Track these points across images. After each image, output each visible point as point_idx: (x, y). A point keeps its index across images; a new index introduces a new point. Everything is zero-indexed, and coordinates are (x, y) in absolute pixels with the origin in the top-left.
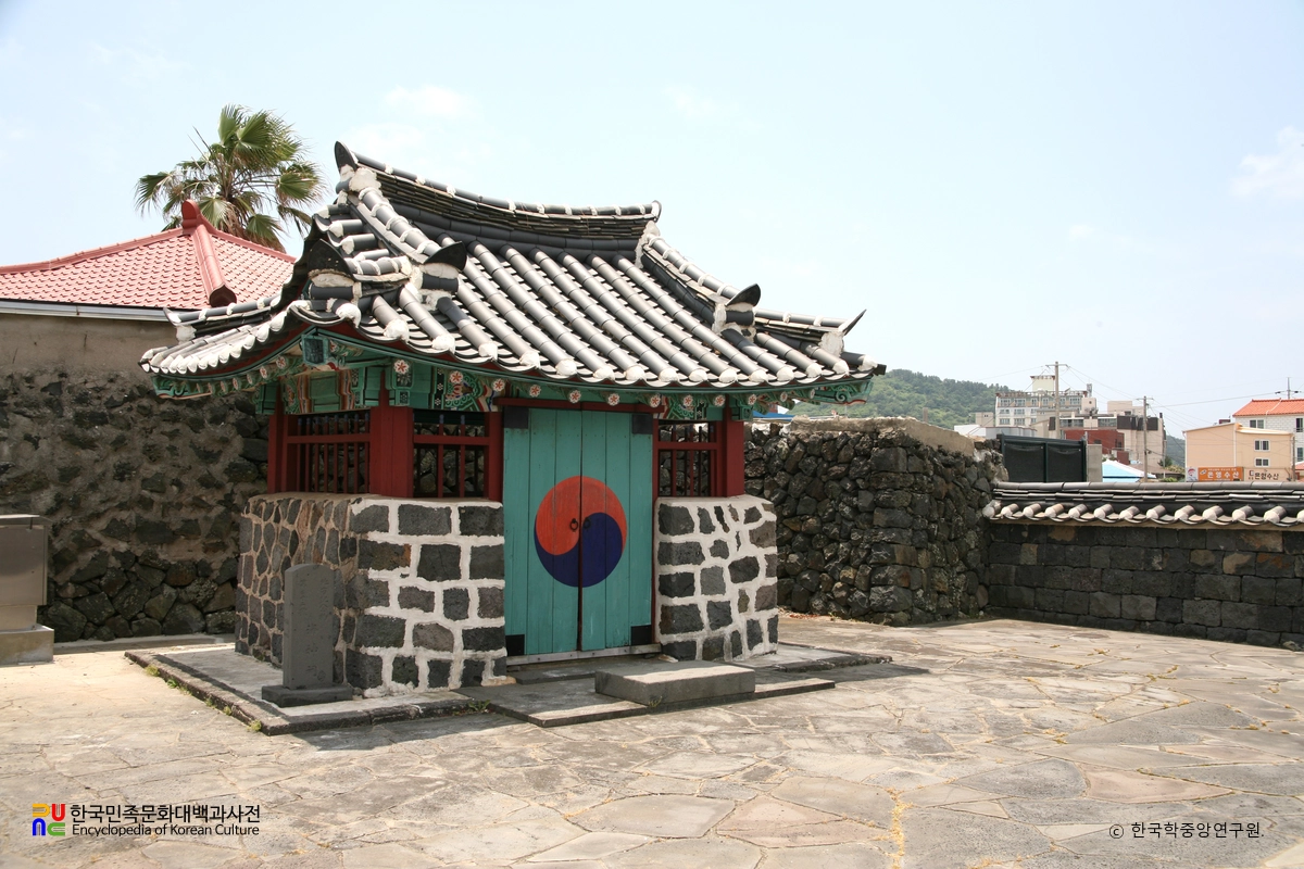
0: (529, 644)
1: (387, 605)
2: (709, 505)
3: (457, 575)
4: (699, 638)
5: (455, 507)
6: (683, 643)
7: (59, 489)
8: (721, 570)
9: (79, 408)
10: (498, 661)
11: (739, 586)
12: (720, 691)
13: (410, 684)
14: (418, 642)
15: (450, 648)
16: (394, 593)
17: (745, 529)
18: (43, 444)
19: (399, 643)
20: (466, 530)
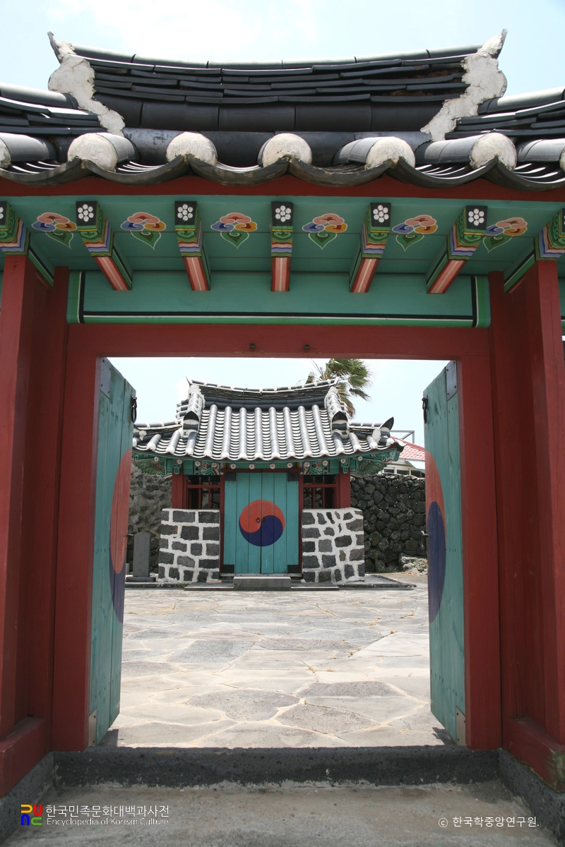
0: (237, 569)
1: (167, 548)
2: (324, 512)
3: (197, 538)
4: (317, 571)
5: (197, 512)
6: (308, 573)
7: (141, 515)
8: (331, 541)
9: (148, 484)
10: (214, 573)
11: (340, 548)
12: (271, 585)
13: (176, 579)
14: (179, 563)
15: (193, 567)
16: (170, 544)
17: (344, 523)
18: (135, 498)
19: (171, 562)
20: (201, 521)
